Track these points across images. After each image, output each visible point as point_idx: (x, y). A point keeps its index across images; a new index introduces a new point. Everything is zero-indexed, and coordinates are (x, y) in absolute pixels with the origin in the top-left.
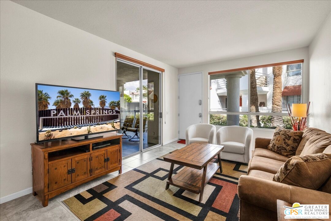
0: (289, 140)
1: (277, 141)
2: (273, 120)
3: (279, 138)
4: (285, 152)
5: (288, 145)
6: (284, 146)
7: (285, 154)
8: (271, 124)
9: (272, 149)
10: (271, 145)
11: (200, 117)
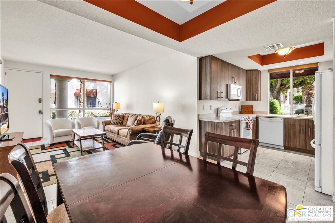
1: (116, 120)
6: (119, 121)
7: (121, 124)
10: (112, 123)
11: (40, 114)
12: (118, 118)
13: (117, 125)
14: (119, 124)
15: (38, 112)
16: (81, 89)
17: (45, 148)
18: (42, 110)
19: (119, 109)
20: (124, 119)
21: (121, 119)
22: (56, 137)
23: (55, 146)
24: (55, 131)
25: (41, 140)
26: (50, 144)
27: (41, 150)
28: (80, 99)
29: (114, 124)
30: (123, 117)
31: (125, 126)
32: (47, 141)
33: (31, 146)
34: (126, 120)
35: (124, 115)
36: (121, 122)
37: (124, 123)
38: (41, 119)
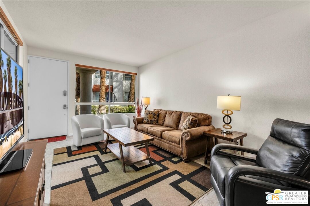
0: (155, 116)
1: (150, 118)
2: (101, 109)
3: (150, 116)
4: (154, 122)
5: (155, 118)
6: (154, 119)
7: (155, 123)
8: (99, 112)
9: (147, 123)
10: (145, 121)
11: (65, 109)
12: (152, 115)
13: (151, 124)
14: (153, 123)
15: (63, 106)
16: (101, 84)
17: (73, 153)
18: (66, 105)
19: (149, 104)
20: (160, 117)
21: (156, 117)
22: (84, 138)
23: (84, 150)
24: (83, 131)
25: (65, 139)
26: (78, 147)
27: (69, 156)
28: (100, 94)
29: (148, 123)
30: (157, 114)
31: (162, 125)
32: (73, 142)
33: (56, 148)
34: (162, 118)
35: (159, 112)
36: (156, 120)
37: (160, 122)
38: (66, 115)
